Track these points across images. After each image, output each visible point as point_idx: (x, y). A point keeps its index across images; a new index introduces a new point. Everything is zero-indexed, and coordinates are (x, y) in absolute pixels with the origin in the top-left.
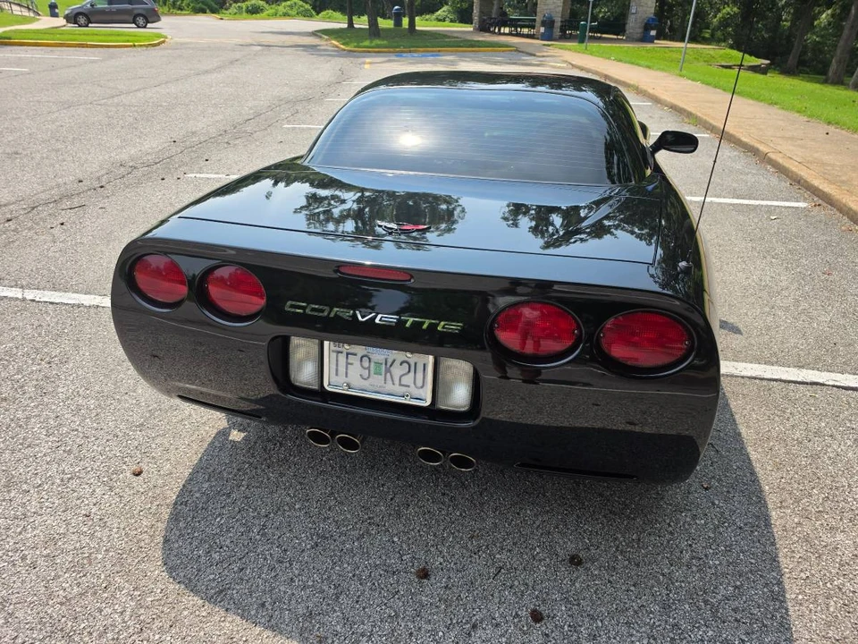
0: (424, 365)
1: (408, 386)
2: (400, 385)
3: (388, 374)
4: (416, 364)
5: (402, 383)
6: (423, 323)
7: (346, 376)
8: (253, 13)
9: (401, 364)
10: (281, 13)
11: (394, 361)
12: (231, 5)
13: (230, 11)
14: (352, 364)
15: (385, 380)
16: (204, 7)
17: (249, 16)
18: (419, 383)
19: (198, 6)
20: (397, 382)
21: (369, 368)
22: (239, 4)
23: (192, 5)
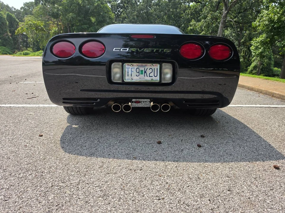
0: (157, 69)
1: (152, 77)
2: (149, 76)
3: (145, 73)
4: (154, 69)
5: (150, 76)
6: (159, 50)
7: (131, 76)
8: (26, 55)
9: (149, 69)
10: (36, 55)
11: (147, 68)
12: (17, 52)
13: (17, 54)
14: (133, 72)
15: (144, 76)
16: (6, 53)
17: (24, 55)
18: (156, 75)
19: (4, 52)
20: (148, 76)
21: (139, 72)
22: (20, 52)
23: (2, 52)
